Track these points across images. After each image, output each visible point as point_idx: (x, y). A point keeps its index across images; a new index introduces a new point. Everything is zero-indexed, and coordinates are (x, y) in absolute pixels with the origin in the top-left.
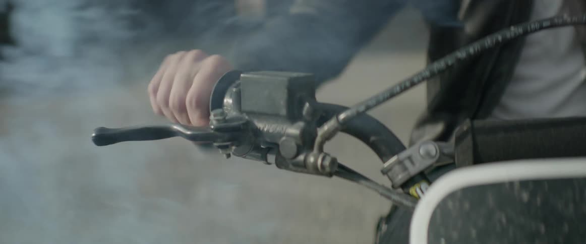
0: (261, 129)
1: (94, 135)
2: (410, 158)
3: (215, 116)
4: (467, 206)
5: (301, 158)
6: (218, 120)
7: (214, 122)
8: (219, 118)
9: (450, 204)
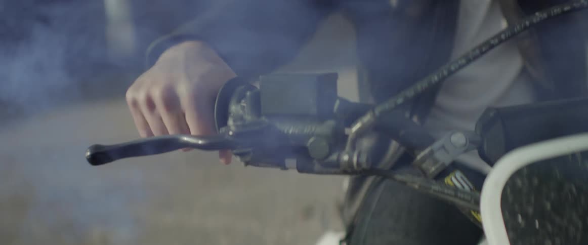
0: (286, 131)
1: (89, 154)
2: (443, 147)
3: (234, 121)
4: (536, 181)
5: (334, 157)
6: (237, 126)
7: (233, 128)
8: (239, 123)
9: (519, 182)
